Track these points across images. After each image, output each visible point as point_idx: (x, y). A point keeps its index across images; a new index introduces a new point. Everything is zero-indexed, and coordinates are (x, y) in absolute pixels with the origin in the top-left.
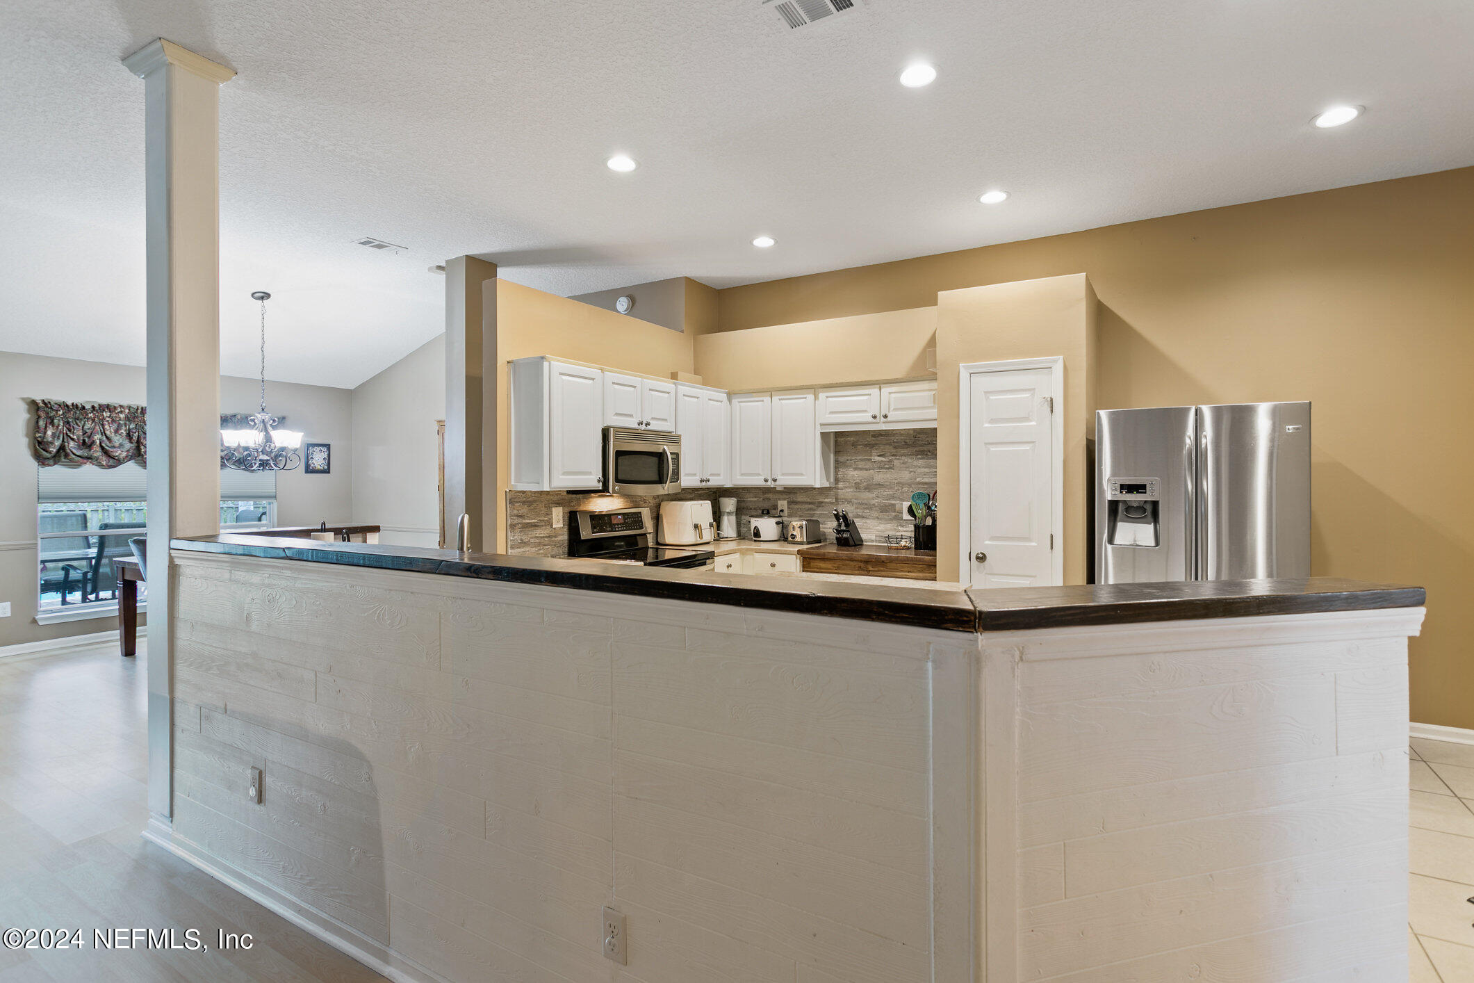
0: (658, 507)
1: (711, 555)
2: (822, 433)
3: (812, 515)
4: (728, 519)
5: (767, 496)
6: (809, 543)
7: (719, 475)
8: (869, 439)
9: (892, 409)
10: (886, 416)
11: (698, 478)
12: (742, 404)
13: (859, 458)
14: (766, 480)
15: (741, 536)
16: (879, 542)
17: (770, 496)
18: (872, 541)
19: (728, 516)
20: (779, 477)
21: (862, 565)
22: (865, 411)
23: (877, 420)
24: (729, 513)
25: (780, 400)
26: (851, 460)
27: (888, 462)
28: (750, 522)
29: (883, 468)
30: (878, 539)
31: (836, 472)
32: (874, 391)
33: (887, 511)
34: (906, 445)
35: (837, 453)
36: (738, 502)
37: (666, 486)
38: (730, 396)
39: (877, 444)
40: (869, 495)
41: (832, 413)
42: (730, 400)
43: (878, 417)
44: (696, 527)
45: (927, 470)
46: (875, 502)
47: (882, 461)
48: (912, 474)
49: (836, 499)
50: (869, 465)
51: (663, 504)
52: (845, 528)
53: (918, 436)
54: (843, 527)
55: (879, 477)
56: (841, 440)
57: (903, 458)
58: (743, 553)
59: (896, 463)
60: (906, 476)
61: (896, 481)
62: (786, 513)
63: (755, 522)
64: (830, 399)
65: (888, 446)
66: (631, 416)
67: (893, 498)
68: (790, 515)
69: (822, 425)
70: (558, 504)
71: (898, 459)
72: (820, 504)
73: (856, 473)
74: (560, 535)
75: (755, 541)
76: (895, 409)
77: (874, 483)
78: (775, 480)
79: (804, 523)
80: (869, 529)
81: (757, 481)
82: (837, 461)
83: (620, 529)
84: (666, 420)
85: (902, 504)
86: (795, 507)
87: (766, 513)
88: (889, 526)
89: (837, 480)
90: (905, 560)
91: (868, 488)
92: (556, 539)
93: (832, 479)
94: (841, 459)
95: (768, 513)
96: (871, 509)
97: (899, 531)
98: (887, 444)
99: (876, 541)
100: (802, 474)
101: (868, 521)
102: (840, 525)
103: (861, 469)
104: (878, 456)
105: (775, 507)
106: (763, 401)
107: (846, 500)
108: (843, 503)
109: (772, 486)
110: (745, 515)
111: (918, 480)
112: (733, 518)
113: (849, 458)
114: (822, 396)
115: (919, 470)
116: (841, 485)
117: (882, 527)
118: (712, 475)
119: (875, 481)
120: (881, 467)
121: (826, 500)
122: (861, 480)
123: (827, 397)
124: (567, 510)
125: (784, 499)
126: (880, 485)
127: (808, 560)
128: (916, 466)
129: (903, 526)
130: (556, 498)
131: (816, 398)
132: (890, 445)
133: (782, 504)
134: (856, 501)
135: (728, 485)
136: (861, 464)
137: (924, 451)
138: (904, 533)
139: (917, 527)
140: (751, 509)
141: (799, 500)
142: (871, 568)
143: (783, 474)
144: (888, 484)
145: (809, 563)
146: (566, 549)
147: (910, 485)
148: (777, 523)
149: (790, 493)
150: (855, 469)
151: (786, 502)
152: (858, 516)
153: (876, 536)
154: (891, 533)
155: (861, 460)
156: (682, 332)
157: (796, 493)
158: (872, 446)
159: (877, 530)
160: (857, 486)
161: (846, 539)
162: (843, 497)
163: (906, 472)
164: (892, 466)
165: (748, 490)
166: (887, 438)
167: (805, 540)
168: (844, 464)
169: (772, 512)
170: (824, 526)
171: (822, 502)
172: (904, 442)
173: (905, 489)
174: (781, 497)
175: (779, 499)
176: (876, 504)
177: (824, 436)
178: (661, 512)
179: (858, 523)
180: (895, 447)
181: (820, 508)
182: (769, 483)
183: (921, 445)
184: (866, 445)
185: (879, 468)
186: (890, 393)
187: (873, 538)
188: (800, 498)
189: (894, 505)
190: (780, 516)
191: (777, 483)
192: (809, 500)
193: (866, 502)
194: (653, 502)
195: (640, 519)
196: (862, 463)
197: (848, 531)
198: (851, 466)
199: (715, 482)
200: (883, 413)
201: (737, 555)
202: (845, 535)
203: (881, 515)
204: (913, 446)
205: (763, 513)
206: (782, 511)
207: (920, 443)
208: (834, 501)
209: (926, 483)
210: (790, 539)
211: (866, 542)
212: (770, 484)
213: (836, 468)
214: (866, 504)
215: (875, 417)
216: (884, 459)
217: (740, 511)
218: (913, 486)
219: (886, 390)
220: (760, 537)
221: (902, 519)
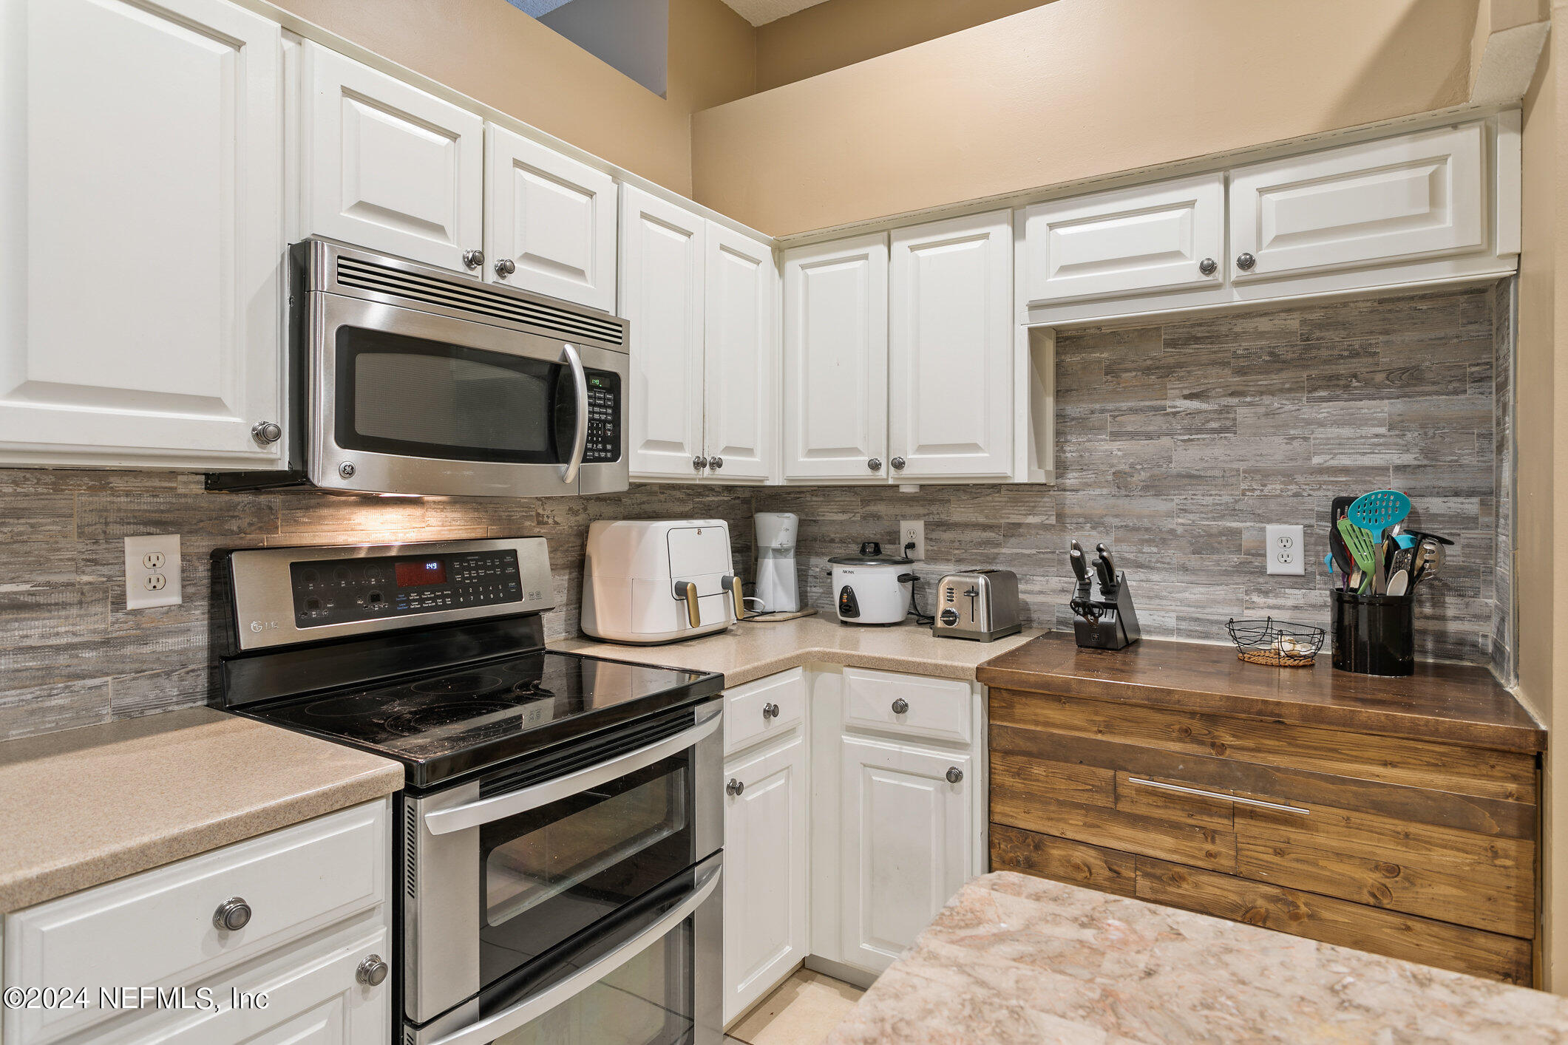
0: (583, 535)
1: (713, 687)
2: (1032, 332)
3: (993, 559)
4: (777, 568)
5: (873, 508)
6: (994, 636)
7: (749, 451)
8: (1158, 352)
9: (1268, 236)
10: (1247, 263)
11: (688, 455)
12: (809, 271)
13: (1124, 405)
14: (874, 466)
15: (807, 608)
16: (1189, 636)
17: (880, 508)
18: (1169, 631)
19: (775, 557)
20: (910, 456)
21: (1197, 726)
22: (1176, 255)
23: (1218, 276)
24: (779, 552)
25: (913, 248)
26: (1103, 411)
27: (1220, 412)
28: (830, 574)
29: (1199, 431)
30: (1184, 625)
31: (1060, 446)
32: (1207, 193)
33: (1214, 550)
34: (1277, 362)
35: (1061, 394)
36: (801, 524)
37: (572, 469)
38: (780, 251)
39: (1180, 365)
40: (1159, 505)
41: (1065, 269)
42: (779, 264)
43: (1220, 266)
44: (682, 591)
45: (1346, 432)
46: (1178, 523)
47: (1200, 412)
48: (1296, 443)
49: (1060, 517)
50: (1157, 423)
51: (596, 527)
52: (1102, 599)
53: (1317, 334)
54: (1096, 596)
55: (1187, 457)
56: (1072, 359)
57: (1267, 400)
58: (813, 663)
59: (1243, 414)
60: (1275, 450)
61: (1242, 466)
62: (921, 551)
63: (844, 576)
64: (1061, 231)
65: (1214, 371)
66: (438, 229)
67: (1233, 512)
68: (932, 558)
69: (1034, 307)
70: (157, 524)
71: (1250, 404)
72: (1014, 530)
73: (1117, 447)
74: (169, 633)
75: (845, 623)
76: (1280, 239)
77: (1174, 471)
78: (899, 465)
79: (981, 581)
80: (1158, 597)
81: (852, 469)
82: (1060, 417)
83: (429, 603)
84: (579, 273)
85: (1263, 530)
86: (948, 536)
87: (872, 552)
88: (1220, 592)
89: (1061, 467)
90: (1383, 728)
91: (1155, 487)
92: (147, 649)
93: (1050, 465)
94: (1073, 410)
95: (877, 550)
96: (1164, 541)
97: (1252, 606)
98: (1214, 363)
99: (1179, 632)
100: (974, 447)
101: (1155, 577)
102: (1085, 588)
103: (1133, 435)
104: (1186, 397)
105: (894, 537)
106: (865, 257)
107: (1088, 518)
108: (1079, 527)
109: (891, 482)
110: (818, 554)
111: (1316, 460)
112: (789, 563)
113: (1097, 406)
114: (1036, 224)
115: (1320, 433)
116: (1072, 479)
117: (1197, 593)
118: (729, 450)
119: (1175, 468)
120: (1195, 427)
121: (1031, 520)
122: (1132, 466)
123: (1052, 226)
124: (204, 544)
125: (917, 517)
126: (1192, 478)
127: (1005, 694)
128: (1308, 422)
129: (1266, 593)
130: (146, 503)
131: (1018, 232)
132: (1224, 364)
133: (913, 529)
134: (1116, 522)
135: (776, 479)
136: (1132, 423)
137: (1338, 377)
138: (1275, 615)
139: (1343, 600)
140: (832, 541)
141: (956, 517)
142: (1228, 739)
143: (922, 449)
144: (1217, 473)
145: (1011, 706)
146: (202, 682)
147: (1288, 476)
148: (903, 579)
149: (932, 502)
150: (1115, 436)
151: (923, 522)
152: (1126, 562)
153: (1178, 618)
154: (1233, 611)
155: (1133, 411)
156: (663, 96)
157: (949, 501)
158: (1166, 371)
159: (1183, 602)
160: (1121, 481)
161: (1108, 629)
162: (1077, 510)
163: (1279, 440)
164: (1229, 423)
165: (825, 491)
166: (1216, 347)
167: (984, 629)
168: (1083, 424)
169: (887, 549)
170: (1029, 587)
171: (1019, 525)
172: (1271, 354)
173: (1274, 487)
174: (908, 510)
175: (904, 517)
176: (1180, 530)
177: (1035, 335)
178: (591, 549)
179: (1132, 579)
180: (1241, 371)
181: (1013, 540)
182: (882, 473)
183: (1327, 362)
184: (1147, 371)
185: (1189, 430)
186: (1262, 191)
187: (1171, 622)
188: (960, 512)
189: (1237, 532)
190: (907, 561)
191: (906, 472)
192: (982, 520)
193: (1146, 523)
194: (564, 522)
195: (510, 570)
196: (1132, 418)
197: (1114, 607)
198: (1101, 429)
199: (737, 470)
200: (1235, 256)
201: (796, 675)
202: (1102, 619)
203: (1194, 561)
204: (1302, 362)
205: (863, 551)
206: (911, 546)
207: (1324, 353)
208: (1053, 520)
209: (1345, 470)
210: (940, 623)
211: (1149, 632)
212: (886, 475)
213: (1059, 433)
214: (1147, 530)
215: (1208, 268)
216: (1204, 406)
217: (805, 546)
218: (1299, 478)
219: (1245, 185)
220: (857, 614)
221: (1262, 571)
